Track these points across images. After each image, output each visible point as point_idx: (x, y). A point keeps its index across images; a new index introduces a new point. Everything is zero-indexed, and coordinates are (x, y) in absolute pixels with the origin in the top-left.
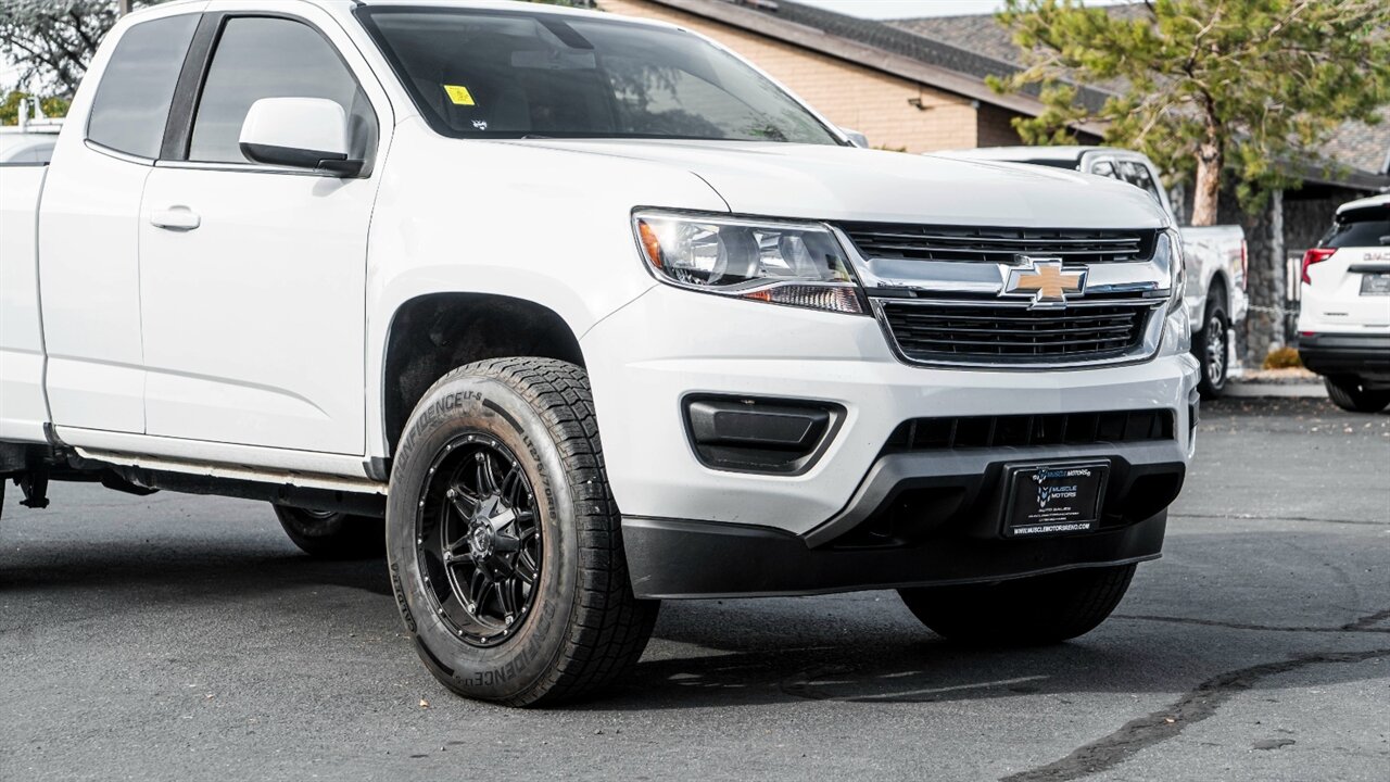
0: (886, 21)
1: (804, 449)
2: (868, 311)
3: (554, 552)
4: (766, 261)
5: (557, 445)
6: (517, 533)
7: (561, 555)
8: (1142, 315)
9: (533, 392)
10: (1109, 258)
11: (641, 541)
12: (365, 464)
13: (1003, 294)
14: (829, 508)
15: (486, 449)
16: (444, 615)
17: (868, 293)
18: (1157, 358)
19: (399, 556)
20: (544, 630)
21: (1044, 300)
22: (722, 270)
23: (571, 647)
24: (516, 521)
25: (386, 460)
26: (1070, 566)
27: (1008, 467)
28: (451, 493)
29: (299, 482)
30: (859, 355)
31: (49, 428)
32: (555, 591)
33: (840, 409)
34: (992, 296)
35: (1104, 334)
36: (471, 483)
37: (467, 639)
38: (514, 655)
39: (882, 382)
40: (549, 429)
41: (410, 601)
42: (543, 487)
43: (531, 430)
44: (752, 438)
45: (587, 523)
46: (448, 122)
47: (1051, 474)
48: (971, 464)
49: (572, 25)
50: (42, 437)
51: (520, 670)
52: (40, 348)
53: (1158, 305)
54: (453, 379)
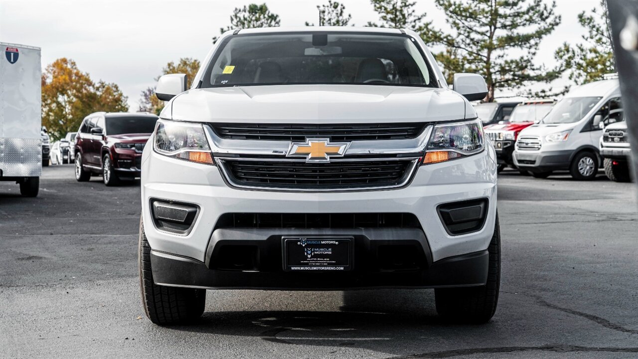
1: (189, 225)
8: (407, 165)
17: (214, 155)
27: (282, 238)
30: (208, 183)
33: (196, 206)
34: (282, 157)
46: (212, 81)
47: (310, 242)
48: (261, 235)
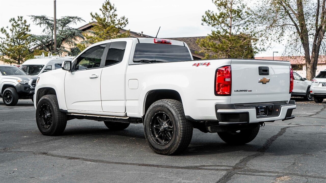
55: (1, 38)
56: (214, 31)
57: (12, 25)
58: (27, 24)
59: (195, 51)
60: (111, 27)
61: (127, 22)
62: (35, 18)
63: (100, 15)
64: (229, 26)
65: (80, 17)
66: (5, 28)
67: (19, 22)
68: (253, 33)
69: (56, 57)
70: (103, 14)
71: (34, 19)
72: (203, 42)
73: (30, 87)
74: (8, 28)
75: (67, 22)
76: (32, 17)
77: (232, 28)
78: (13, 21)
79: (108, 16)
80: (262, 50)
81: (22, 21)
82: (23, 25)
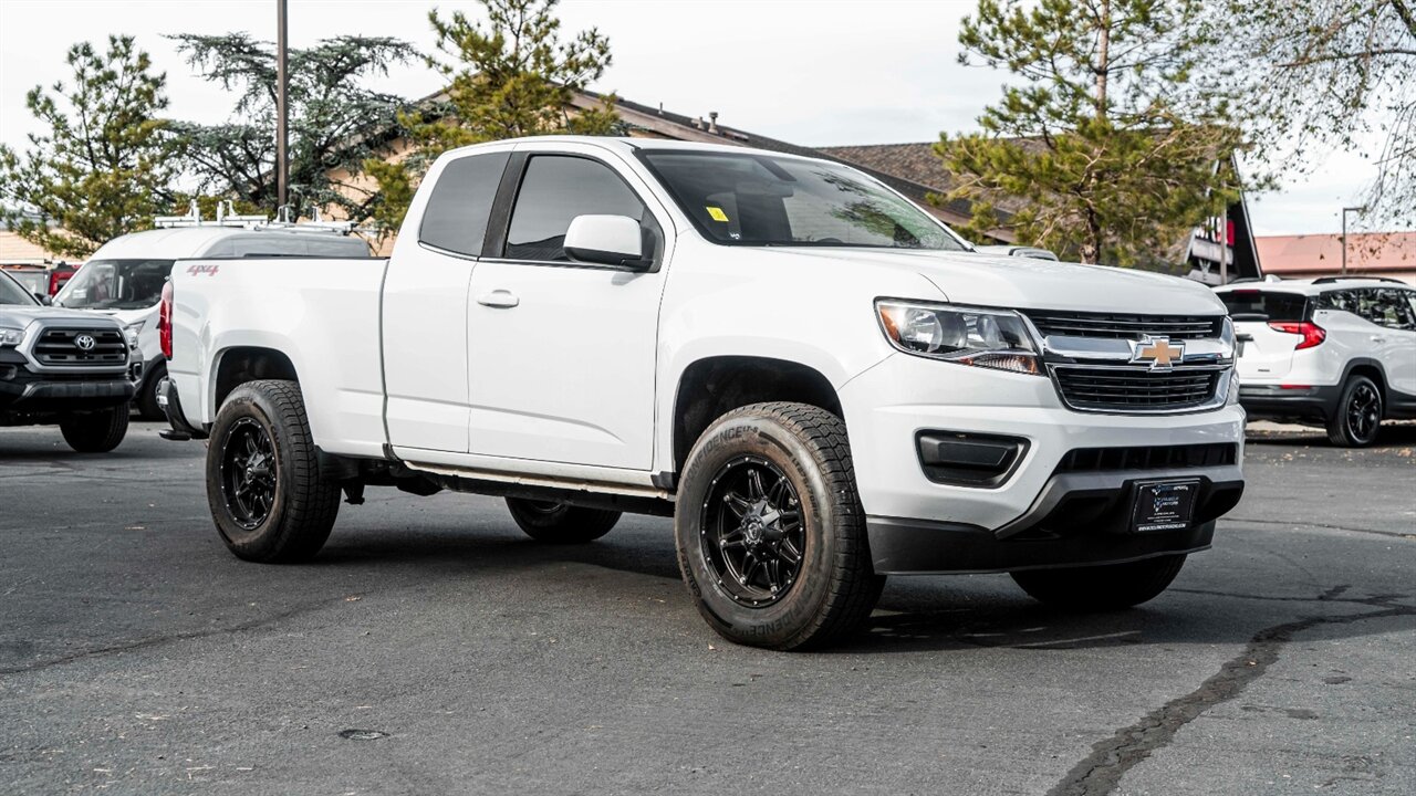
0: (818, 148)
1: (1001, 470)
2: (1042, 371)
3: (817, 542)
4: (970, 336)
5: (818, 465)
6: (781, 527)
7: (822, 543)
8: (1215, 376)
9: (799, 428)
10: (1193, 336)
11: (881, 534)
12: (652, 477)
13: (1132, 361)
14: (1017, 511)
15: (756, 467)
16: (722, 584)
17: (1045, 359)
18: (1226, 407)
19: (687, 543)
20: (806, 596)
21: (1158, 365)
22: (940, 342)
23: (827, 608)
24: (780, 519)
25: (673, 474)
26: (1160, 554)
27: (1136, 484)
28: (727, 498)
29: (591, 489)
30: (1038, 404)
31: (387, 448)
32: (816, 568)
33: (1026, 442)
34: (1124, 362)
35: (1191, 390)
36: (743, 489)
37: (742, 602)
38: (782, 614)
39: (1054, 422)
40: (812, 454)
41: (696, 575)
42: (808, 495)
43: (798, 454)
44: (965, 462)
45: (842, 521)
46: (715, 234)
47: (1164, 489)
48: (1113, 481)
49: (778, 163)
50: (381, 454)
51: (786, 625)
52: (381, 390)
53: (1226, 369)
54: (731, 417)
55: (31, 137)
56: (1015, 91)
57: (78, 75)
58: (151, 73)
59: (927, 190)
60: (522, 79)
61: (606, 55)
62: (197, 47)
63: (479, 25)
64: (1096, 65)
65: (406, 41)
66: (47, 92)
67: (117, 66)
68: (1215, 102)
69: (253, 224)
70: (495, 17)
71: (193, 51)
72: (968, 147)
73: (27, 363)
74: (64, 92)
75: (347, 65)
76: (183, 40)
77: (1109, 76)
78: (82, 58)
79: (517, 27)
80: (1260, 186)
81: (128, 59)
82: (134, 78)
